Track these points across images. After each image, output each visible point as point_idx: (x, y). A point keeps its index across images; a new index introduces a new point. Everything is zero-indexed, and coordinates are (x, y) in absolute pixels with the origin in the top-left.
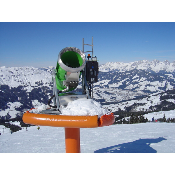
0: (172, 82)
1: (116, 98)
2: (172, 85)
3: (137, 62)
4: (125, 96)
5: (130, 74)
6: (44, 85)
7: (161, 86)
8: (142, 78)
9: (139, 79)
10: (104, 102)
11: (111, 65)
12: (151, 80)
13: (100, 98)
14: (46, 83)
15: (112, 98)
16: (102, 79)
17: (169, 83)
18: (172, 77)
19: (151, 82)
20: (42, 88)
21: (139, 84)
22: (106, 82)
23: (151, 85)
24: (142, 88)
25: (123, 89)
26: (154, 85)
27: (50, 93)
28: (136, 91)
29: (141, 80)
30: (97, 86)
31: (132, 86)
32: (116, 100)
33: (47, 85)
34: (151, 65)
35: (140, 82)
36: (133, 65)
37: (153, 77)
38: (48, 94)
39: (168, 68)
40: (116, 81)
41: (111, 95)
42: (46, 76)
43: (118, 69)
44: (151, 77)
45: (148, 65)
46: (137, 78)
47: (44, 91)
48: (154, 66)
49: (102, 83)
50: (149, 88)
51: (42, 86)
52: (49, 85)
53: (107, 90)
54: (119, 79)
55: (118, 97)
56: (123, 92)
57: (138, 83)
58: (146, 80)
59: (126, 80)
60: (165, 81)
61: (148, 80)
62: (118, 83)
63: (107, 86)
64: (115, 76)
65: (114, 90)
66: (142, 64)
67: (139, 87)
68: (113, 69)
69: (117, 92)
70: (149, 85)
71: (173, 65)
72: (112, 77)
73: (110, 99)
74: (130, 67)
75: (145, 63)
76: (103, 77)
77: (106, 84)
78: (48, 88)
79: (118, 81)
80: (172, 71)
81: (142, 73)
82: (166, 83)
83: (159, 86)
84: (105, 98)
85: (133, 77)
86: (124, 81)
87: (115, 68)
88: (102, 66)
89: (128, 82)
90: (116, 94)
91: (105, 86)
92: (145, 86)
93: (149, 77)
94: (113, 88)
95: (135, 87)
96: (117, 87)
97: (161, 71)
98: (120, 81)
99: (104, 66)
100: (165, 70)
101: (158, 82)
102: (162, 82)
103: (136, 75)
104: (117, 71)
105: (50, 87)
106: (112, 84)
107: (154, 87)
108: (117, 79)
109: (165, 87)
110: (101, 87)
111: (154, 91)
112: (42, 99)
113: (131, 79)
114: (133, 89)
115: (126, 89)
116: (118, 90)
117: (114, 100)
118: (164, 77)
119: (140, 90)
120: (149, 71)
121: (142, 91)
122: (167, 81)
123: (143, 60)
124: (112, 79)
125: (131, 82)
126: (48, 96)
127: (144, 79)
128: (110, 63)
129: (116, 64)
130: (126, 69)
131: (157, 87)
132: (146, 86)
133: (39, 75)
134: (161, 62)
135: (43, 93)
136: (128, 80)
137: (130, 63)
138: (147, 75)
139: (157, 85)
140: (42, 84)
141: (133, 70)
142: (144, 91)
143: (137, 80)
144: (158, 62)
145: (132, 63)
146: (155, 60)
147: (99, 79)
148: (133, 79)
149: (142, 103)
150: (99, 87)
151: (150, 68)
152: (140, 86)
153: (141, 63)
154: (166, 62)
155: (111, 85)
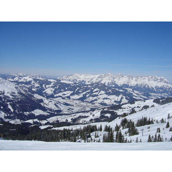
0: (127, 97)
1: (72, 109)
2: (127, 100)
3: (103, 75)
4: (83, 107)
5: (91, 87)
6: (6, 94)
7: (117, 100)
8: (102, 91)
9: (98, 92)
10: (61, 113)
11: (78, 77)
12: (109, 94)
13: (57, 109)
14: (8, 93)
15: (69, 109)
16: (65, 91)
17: (125, 97)
18: (131, 91)
19: (109, 96)
20: (3, 97)
21: (98, 97)
22: (68, 93)
23: (108, 99)
24: (100, 101)
25: (83, 101)
26: (111, 99)
27: (11, 102)
28: (94, 104)
29: (100, 93)
30: (59, 96)
31: (91, 98)
32: (72, 111)
33: (9, 95)
34: (115, 79)
35: (99, 95)
36: (99, 77)
37: (111, 91)
38: (8, 103)
39: (131, 82)
40: (78, 93)
41: (69, 106)
42: (9, 86)
43: (85, 81)
44: (110, 90)
45: (113, 78)
46: (97, 91)
47: (5, 100)
48: (118, 80)
49: (64, 95)
50: (106, 101)
51: (4, 95)
52: (10, 95)
53: (68, 101)
54: (80, 92)
55: (75, 108)
56: (82, 103)
57: (97, 95)
58: (104, 94)
59: (87, 93)
60: (122, 95)
61: (107, 94)
62: (79, 95)
63: (69, 97)
64: (78, 88)
65: (74, 102)
66: (107, 78)
67: (97, 100)
68: (80, 80)
69: (76, 103)
70: (107, 99)
71: (136, 79)
72: (74, 89)
73: (66, 110)
74: (96, 80)
75: (110, 77)
76: (66, 89)
77: (69, 95)
78: (9, 97)
79: (80, 93)
80: (134, 85)
81: (102, 87)
82: (122, 97)
83: (115, 100)
84: (62, 109)
85: (93, 90)
86: (85, 93)
87: (82, 80)
88: (69, 77)
89: (89, 95)
90: (75, 105)
91: (67, 97)
92: (102, 100)
93: (108, 91)
94: (74, 99)
95: (93, 100)
96: (77, 98)
97: (124, 85)
98: (82, 93)
99: (72, 77)
100: (128, 84)
101: (115, 96)
102: (118, 96)
103: (97, 88)
104: (83, 83)
105: (11, 97)
106: (74, 95)
107: (110, 101)
108: (79, 91)
109: (121, 101)
110: (63, 98)
111: (110, 104)
112: (2, 107)
113: (92, 92)
114: (92, 102)
115: (85, 101)
116: (77, 102)
117: (70, 111)
118: (123, 91)
119: (97, 102)
120: (113, 84)
121: (99, 103)
122: (123, 96)
123: (108, 74)
124: (74, 90)
125: (91, 94)
126: (8, 105)
127: (104, 92)
128: (77, 74)
129: (83, 75)
130: (92, 81)
131: (113, 100)
132: (104, 99)
133: (2, 84)
134: (125, 77)
135: (4, 102)
136: (88, 93)
137: (96, 75)
138: (107, 89)
139: (114, 98)
140: (4, 93)
141: (95, 83)
142: (101, 104)
143: (96, 93)
144: (122, 76)
145: (98, 76)
146: (120, 74)
147: (63, 90)
148: (93, 92)
149: (85, 116)
150: (61, 98)
151: (114, 81)
152: (99, 99)
153: (106, 76)
154: (129, 76)
155: (73, 97)
